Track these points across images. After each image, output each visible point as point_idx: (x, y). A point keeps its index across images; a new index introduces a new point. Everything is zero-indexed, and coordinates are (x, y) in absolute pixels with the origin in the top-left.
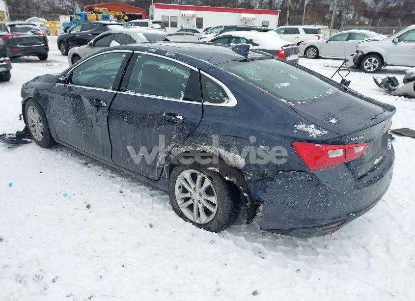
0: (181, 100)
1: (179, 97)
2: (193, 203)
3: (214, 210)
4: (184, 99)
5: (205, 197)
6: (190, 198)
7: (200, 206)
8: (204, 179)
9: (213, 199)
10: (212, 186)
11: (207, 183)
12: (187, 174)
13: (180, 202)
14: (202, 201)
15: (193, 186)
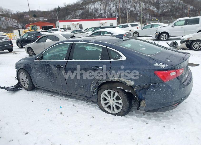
0: (99, 60)
1: (98, 59)
2: (110, 105)
3: (121, 106)
4: (101, 60)
5: (116, 101)
6: (109, 103)
7: (114, 106)
8: (114, 93)
9: (120, 101)
10: (119, 95)
11: (116, 94)
12: (106, 92)
13: (103, 105)
14: (115, 103)
15: (109, 97)
